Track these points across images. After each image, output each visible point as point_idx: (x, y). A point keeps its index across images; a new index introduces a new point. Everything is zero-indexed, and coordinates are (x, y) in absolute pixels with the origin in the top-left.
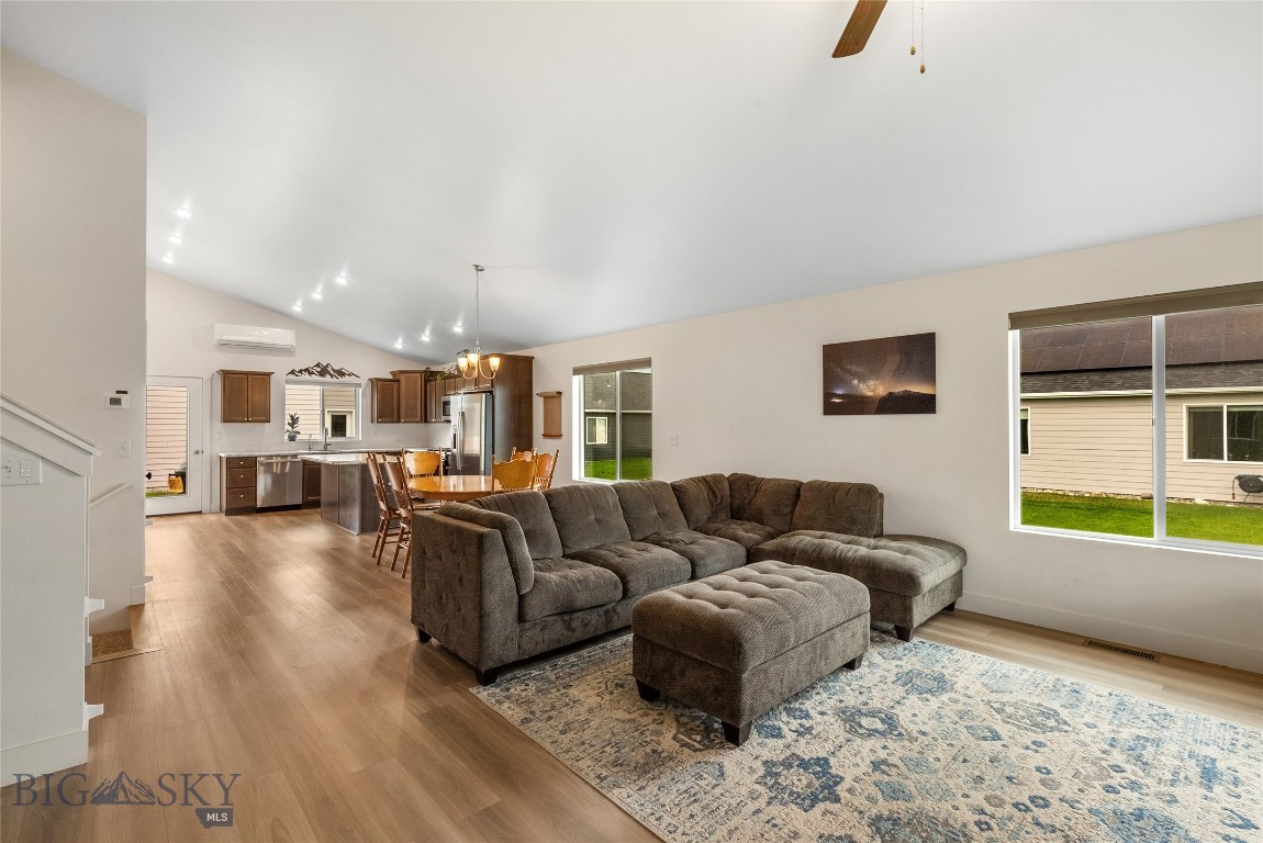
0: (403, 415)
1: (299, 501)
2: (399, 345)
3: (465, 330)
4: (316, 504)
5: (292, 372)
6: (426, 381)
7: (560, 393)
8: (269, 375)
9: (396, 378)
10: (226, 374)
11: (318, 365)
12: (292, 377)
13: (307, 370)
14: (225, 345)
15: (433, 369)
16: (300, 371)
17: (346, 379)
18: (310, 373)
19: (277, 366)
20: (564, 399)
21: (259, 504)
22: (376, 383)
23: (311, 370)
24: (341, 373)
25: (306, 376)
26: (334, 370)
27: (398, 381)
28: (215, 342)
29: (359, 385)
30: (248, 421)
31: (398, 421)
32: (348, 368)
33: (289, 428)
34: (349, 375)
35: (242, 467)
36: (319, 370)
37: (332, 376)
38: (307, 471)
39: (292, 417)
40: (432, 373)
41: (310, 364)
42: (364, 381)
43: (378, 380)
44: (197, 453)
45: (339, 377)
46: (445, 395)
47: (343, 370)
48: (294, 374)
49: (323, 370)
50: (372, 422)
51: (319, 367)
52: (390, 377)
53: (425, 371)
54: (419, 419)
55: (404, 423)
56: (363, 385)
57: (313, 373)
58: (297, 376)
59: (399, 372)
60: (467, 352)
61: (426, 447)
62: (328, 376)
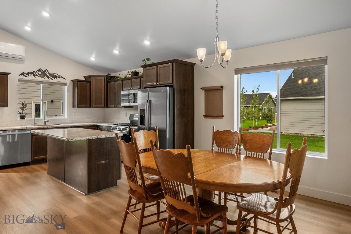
0: (93, 102)
2: (93, 59)
3: (151, 43)
4: (44, 161)
5: (23, 74)
6: (107, 82)
7: (222, 87)
8: (7, 74)
9: (88, 80)
11: (39, 70)
12: (22, 77)
13: (32, 73)
15: (112, 75)
16: (28, 74)
17: (58, 80)
18: (35, 75)
20: (225, 93)
22: (76, 83)
23: (35, 73)
24: (54, 76)
25: (31, 77)
26: (49, 74)
27: (90, 82)
29: (65, 84)
31: (90, 106)
32: (59, 73)
33: (21, 111)
34: (60, 78)
36: (40, 73)
37: (48, 78)
38: (34, 140)
39: (23, 104)
40: (111, 77)
41: (35, 69)
42: (68, 81)
43: (78, 81)
45: (53, 79)
46: (123, 90)
47: (55, 74)
48: (24, 75)
49: (44, 73)
50: (73, 107)
51: (40, 71)
52: (84, 79)
53: (107, 76)
54: (103, 105)
55: (93, 107)
56: (68, 84)
57: (36, 75)
58: (25, 76)
59: (90, 77)
60: (148, 60)
61: (105, 122)
62: (46, 78)
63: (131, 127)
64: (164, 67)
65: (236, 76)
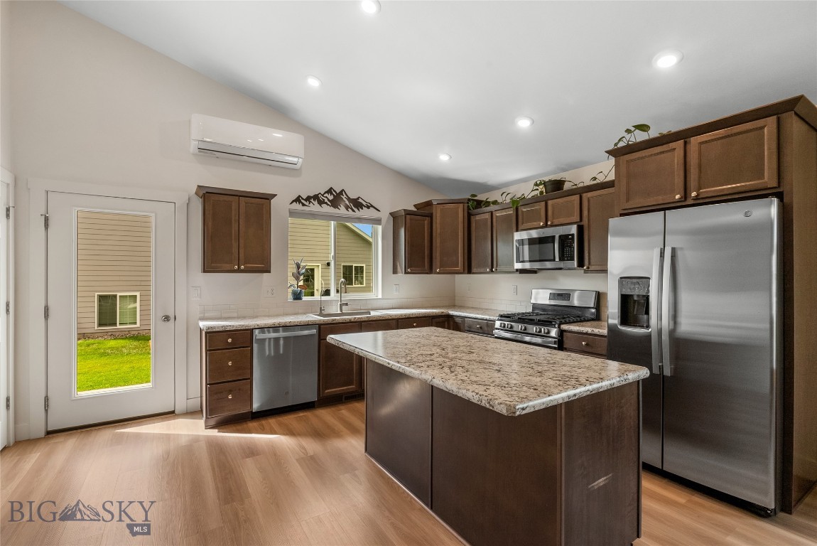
0: (437, 262)
1: (313, 397)
5: (298, 200)
6: (469, 215)
8: (268, 198)
9: (424, 211)
10: (209, 197)
11: (330, 191)
12: (297, 206)
13: (316, 197)
14: (209, 152)
15: (481, 197)
16: (308, 199)
17: (364, 213)
18: (321, 203)
19: (283, 190)
21: (256, 406)
22: (402, 218)
23: (321, 197)
24: (357, 204)
25: (314, 207)
26: (349, 199)
27: (431, 216)
28: (193, 146)
29: (379, 221)
30: (239, 271)
31: (430, 270)
32: (367, 197)
34: (368, 207)
35: (232, 346)
36: (331, 197)
37: (347, 207)
39: (297, 265)
40: (480, 203)
41: (321, 188)
42: (384, 215)
43: (407, 213)
44: (167, 318)
45: (355, 209)
46: (517, 231)
47: (360, 200)
48: (300, 202)
49: (336, 198)
50: (395, 272)
51: (332, 193)
52: (414, 209)
53: (469, 200)
54: (460, 268)
55: (439, 273)
56: (384, 221)
57: (324, 202)
58: (303, 205)
59: (429, 204)
60: (643, 128)
61: (454, 306)
62: (342, 208)
63: (564, 327)
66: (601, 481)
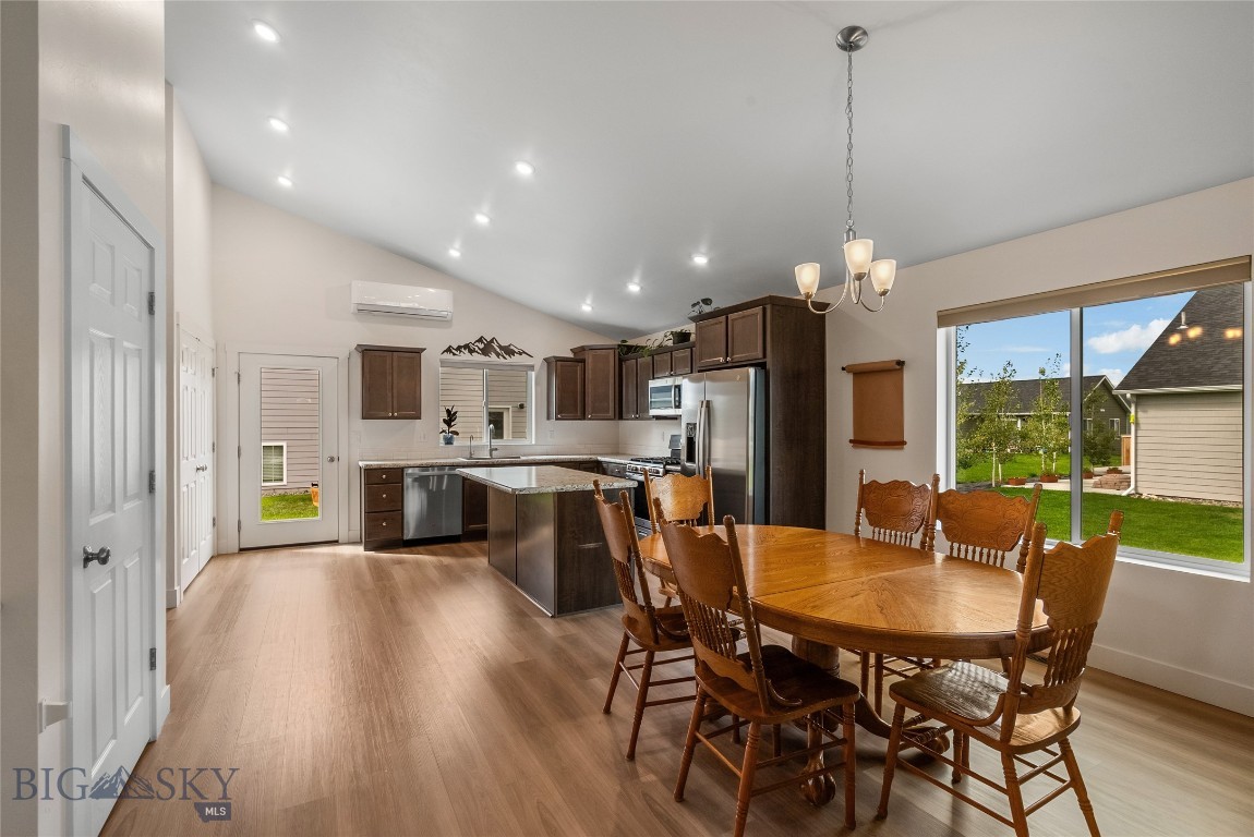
0: (589, 409)
1: (458, 531)
2: (587, 308)
3: (710, 261)
4: (481, 535)
5: (449, 350)
6: (621, 361)
7: (901, 363)
8: (419, 352)
9: (579, 356)
10: (367, 352)
11: (481, 340)
12: (448, 356)
13: (466, 347)
14: (367, 312)
15: (630, 343)
16: (459, 348)
17: (516, 359)
18: (471, 351)
19: (431, 342)
20: (908, 377)
21: (410, 533)
22: (553, 363)
23: (472, 346)
24: (509, 351)
25: (465, 356)
26: (500, 347)
27: (583, 361)
28: (353, 308)
29: (532, 367)
30: (393, 418)
31: (583, 418)
32: (518, 345)
33: (445, 427)
34: (520, 354)
35: (386, 482)
36: (482, 346)
37: (498, 355)
38: (467, 487)
39: (448, 411)
40: (630, 348)
41: (471, 338)
42: (538, 361)
43: (558, 359)
44: (332, 460)
45: (507, 357)
46: (654, 378)
47: (512, 347)
48: (451, 352)
49: (487, 347)
50: (548, 418)
51: (482, 342)
52: (571, 355)
53: (619, 345)
54: (611, 414)
55: (590, 419)
56: (537, 368)
57: (474, 351)
58: (454, 354)
59: (583, 349)
60: (707, 301)
61: (617, 454)
62: (493, 355)
63: (668, 467)
64: (744, 317)
65: (941, 333)
66: (592, 545)
